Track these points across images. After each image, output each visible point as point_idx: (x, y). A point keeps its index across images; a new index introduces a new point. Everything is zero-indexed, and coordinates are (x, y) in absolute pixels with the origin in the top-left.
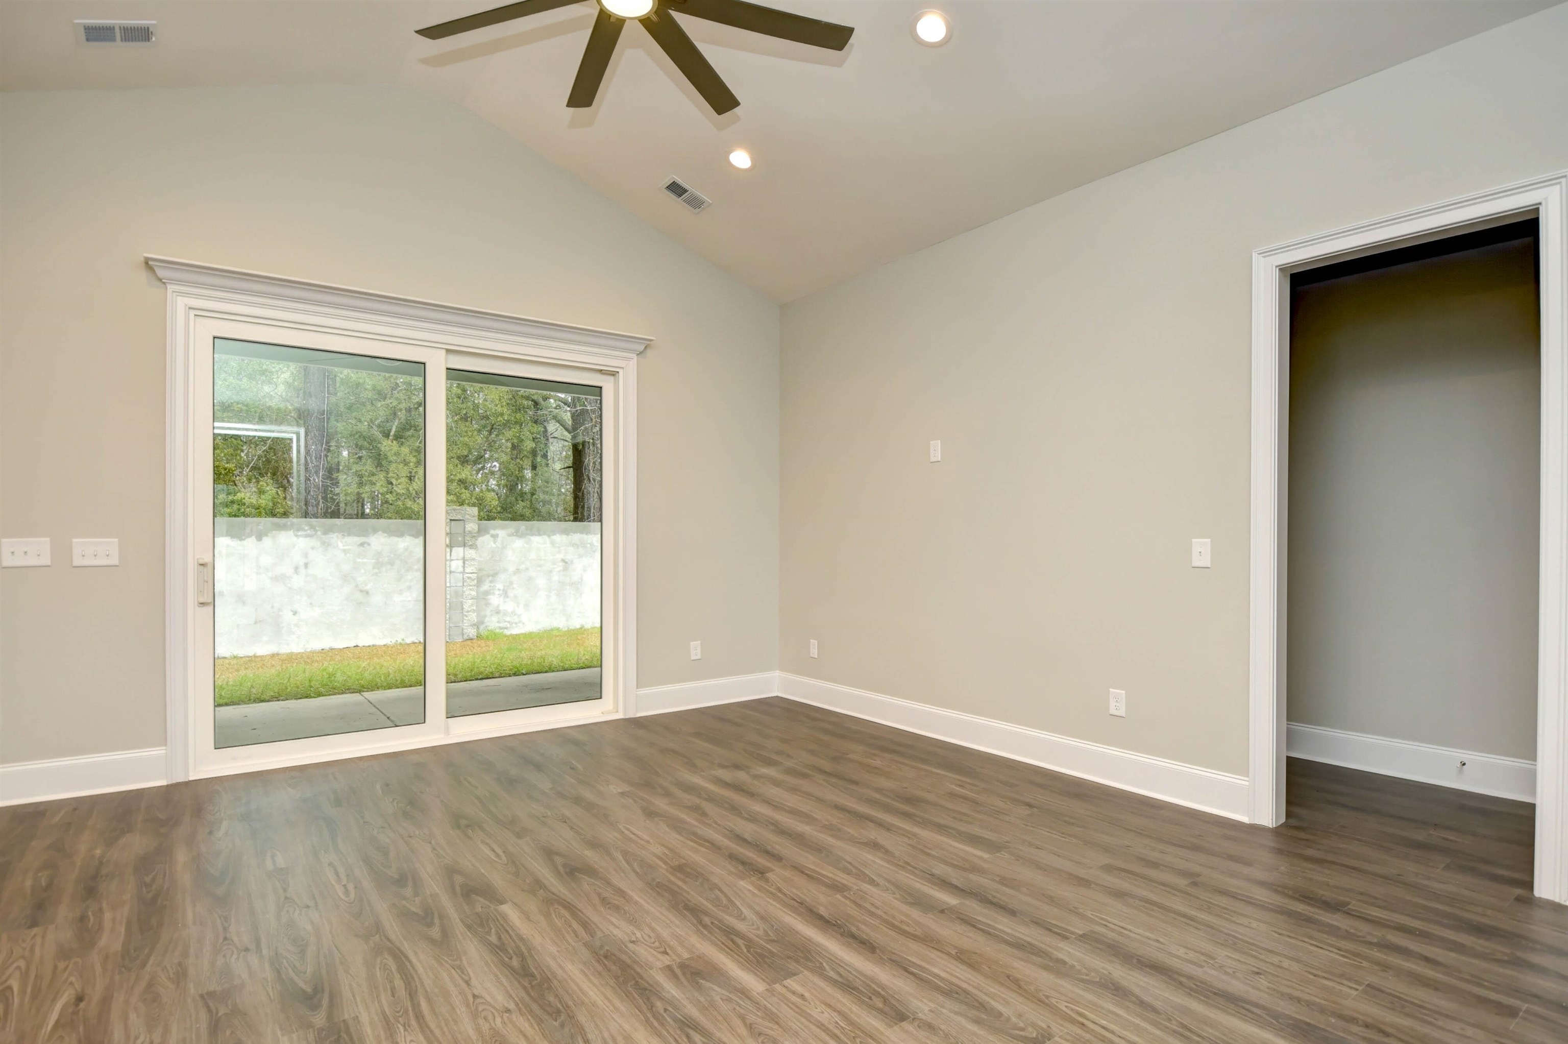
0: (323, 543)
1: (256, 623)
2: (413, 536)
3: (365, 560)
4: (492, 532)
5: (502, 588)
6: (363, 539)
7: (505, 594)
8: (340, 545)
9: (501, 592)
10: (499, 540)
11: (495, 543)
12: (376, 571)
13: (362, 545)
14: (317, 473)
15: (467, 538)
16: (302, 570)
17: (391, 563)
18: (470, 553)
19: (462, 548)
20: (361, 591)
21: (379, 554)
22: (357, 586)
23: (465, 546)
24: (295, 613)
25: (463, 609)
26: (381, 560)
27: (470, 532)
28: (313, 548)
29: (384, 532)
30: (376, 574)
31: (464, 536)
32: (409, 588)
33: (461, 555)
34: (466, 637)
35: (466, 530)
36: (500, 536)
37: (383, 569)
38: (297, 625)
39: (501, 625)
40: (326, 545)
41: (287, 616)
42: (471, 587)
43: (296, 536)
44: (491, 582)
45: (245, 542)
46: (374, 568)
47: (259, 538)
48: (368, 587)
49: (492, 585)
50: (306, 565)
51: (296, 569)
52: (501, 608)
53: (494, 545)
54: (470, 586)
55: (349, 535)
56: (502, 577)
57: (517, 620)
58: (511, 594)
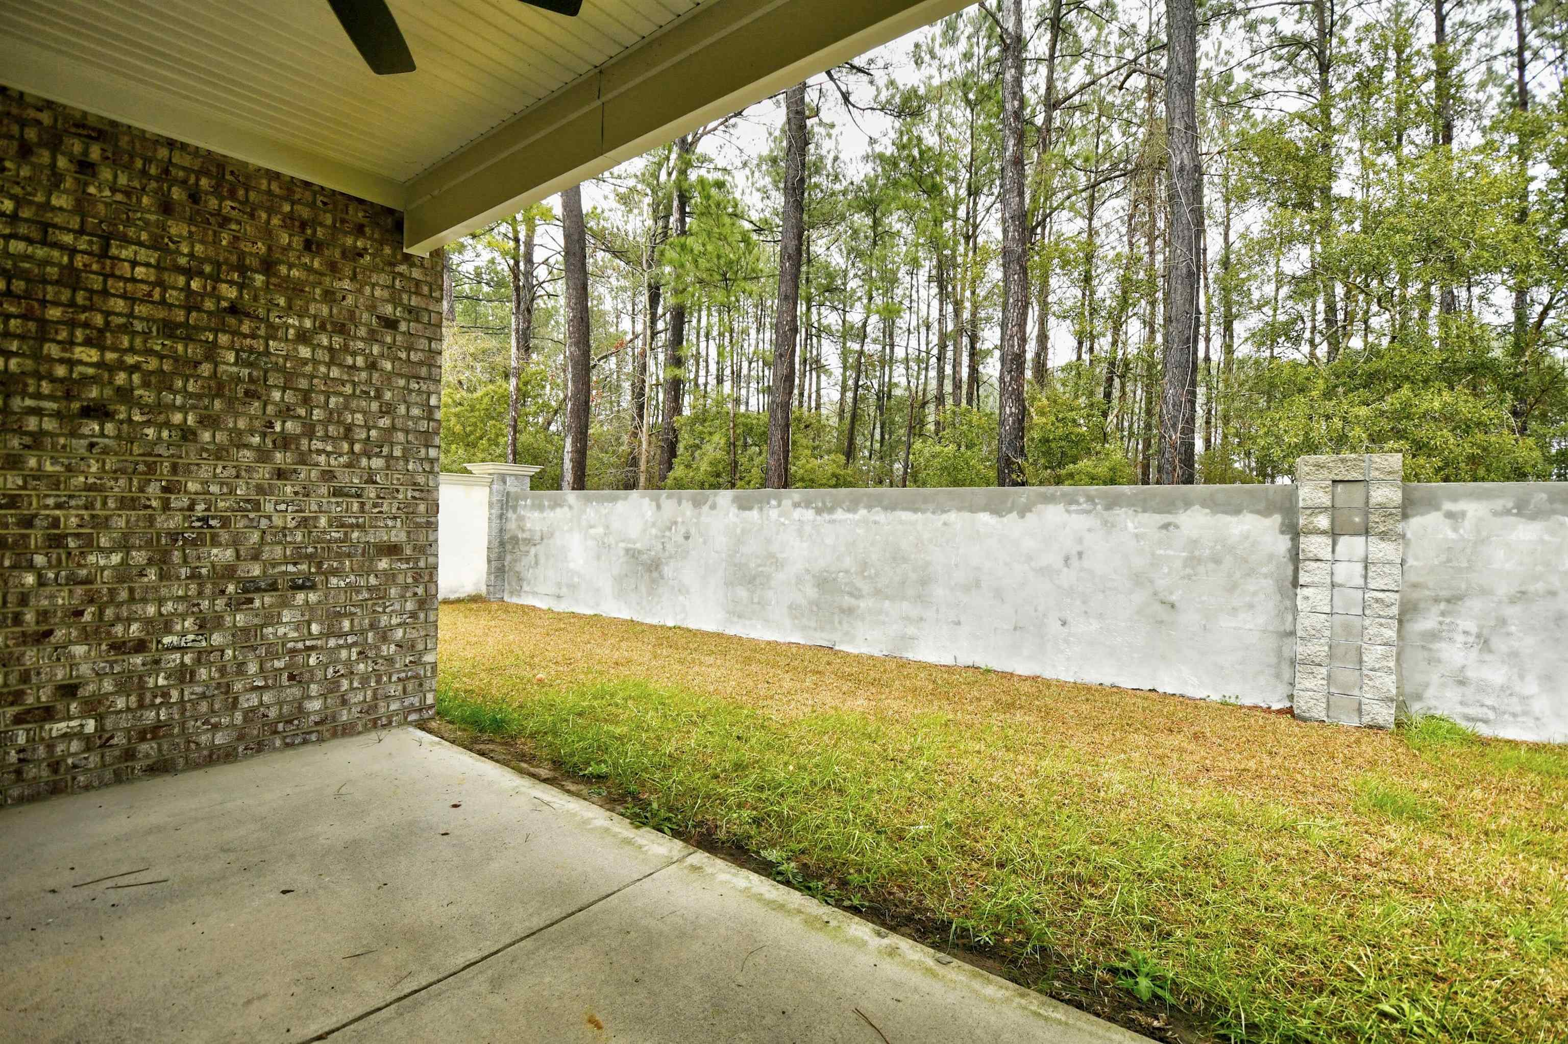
0: (1105, 523)
1: (1015, 629)
2: (1258, 512)
3: (1171, 553)
4: (1448, 506)
5: (1474, 630)
6: (1167, 518)
7: (1484, 643)
8: (1130, 525)
9: (1471, 639)
10: (1468, 524)
11: (1455, 530)
12: (1189, 571)
13: (1166, 526)
14: (1174, 426)
15: (1372, 518)
16: (1074, 562)
17: (1217, 561)
18: (1381, 549)
19: (1363, 538)
20: (1163, 603)
21: (1195, 543)
22: (1155, 594)
23: (1367, 532)
24: (1064, 624)
25: (1361, 662)
26: (1197, 553)
27: (1382, 506)
28: (1089, 530)
29: (1204, 505)
30: (1189, 577)
31: (1366, 514)
32: (1251, 606)
33: (1360, 552)
34: (1366, 720)
35: (1373, 501)
36: (1470, 514)
37: (1201, 569)
38: (1066, 641)
39: (1472, 711)
40: (1108, 526)
41: (1054, 626)
42: (1383, 621)
43: (1068, 511)
44: (1443, 614)
45: (1005, 520)
46: (1185, 567)
47: (1022, 514)
48: (1174, 598)
49: (1448, 620)
50: (1080, 554)
51: (1067, 559)
52: (1470, 674)
53: (1452, 535)
54: (1380, 616)
55: (1144, 511)
56: (1475, 605)
57: (1518, 709)
58: (1500, 645)
